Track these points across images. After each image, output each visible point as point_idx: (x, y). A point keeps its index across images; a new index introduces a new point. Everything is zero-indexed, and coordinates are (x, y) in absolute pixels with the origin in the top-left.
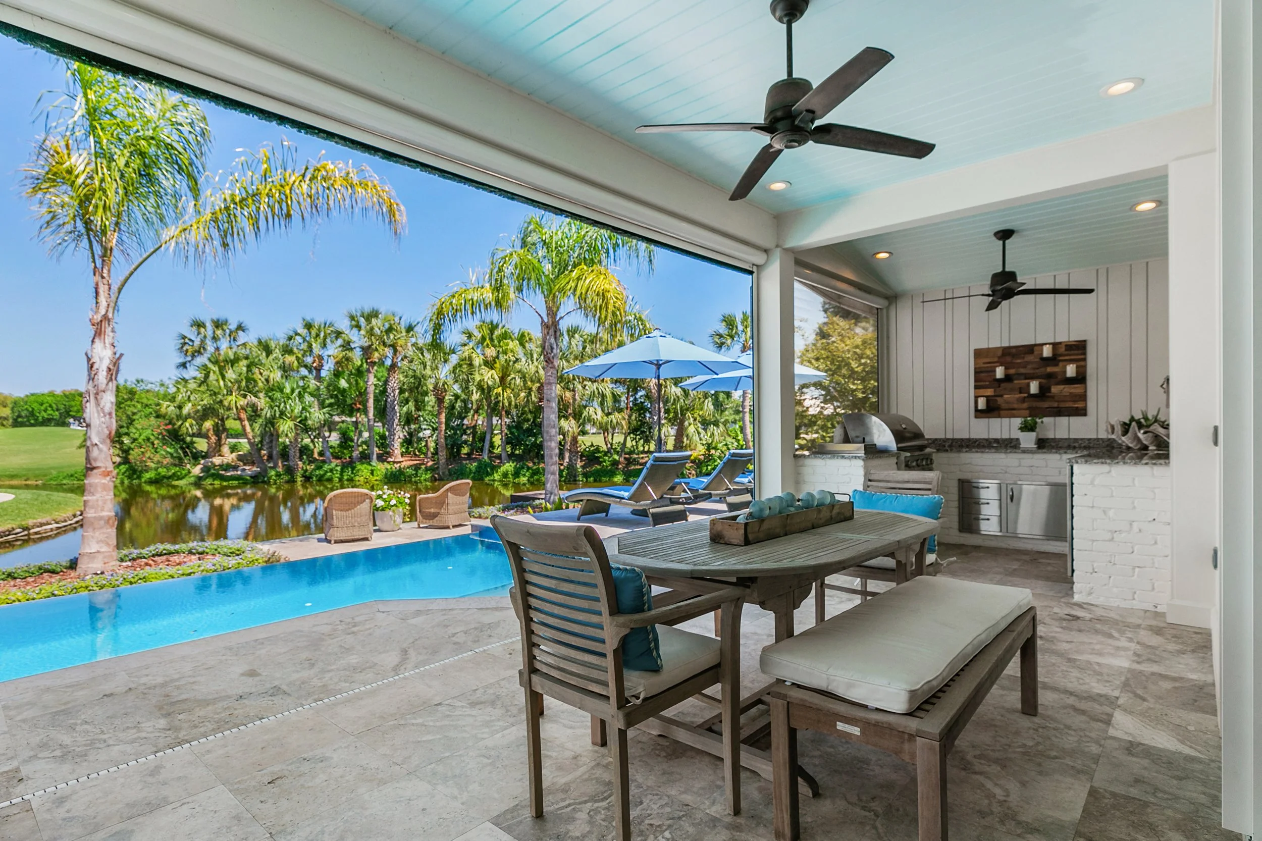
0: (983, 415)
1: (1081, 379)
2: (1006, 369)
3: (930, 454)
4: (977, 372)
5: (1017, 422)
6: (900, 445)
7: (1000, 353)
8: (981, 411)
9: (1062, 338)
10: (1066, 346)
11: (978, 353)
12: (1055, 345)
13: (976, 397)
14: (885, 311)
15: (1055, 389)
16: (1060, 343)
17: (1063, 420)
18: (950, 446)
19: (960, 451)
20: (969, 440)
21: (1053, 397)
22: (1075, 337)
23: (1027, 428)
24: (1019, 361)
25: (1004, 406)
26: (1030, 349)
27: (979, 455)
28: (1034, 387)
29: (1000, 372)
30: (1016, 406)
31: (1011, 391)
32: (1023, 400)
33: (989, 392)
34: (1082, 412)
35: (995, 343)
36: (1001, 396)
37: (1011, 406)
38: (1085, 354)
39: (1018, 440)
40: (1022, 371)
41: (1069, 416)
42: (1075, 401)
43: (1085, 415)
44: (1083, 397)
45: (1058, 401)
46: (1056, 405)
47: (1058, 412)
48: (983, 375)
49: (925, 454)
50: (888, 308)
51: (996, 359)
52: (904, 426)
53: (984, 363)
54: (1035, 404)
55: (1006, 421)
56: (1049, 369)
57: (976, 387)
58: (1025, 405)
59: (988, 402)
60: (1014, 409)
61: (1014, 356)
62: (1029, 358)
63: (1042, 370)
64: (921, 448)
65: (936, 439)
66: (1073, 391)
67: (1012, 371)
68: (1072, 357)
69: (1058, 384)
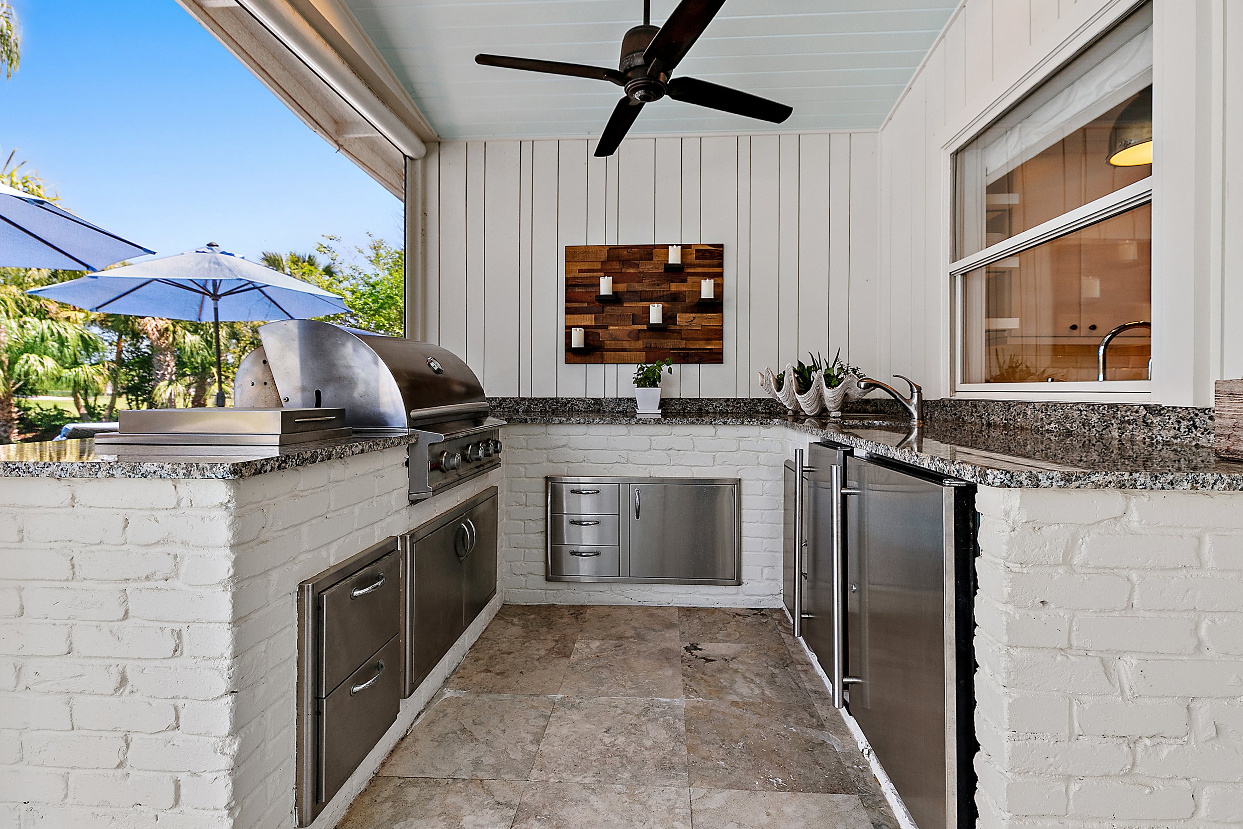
0: (579, 359)
1: (716, 305)
2: (614, 282)
3: (494, 431)
4: (570, 285)
5: (631, 371)
6: (414, 413)
7: (604, 256)
8: (577, 351)
9: (691, 239)
10: (697, 251)
11: (572, 254)
12: (684, 247)
13: (568, 329)
14: (419, 163)
15: (682, 319)
16: (689, 246)
17: (691, 370)
18: (526, 411)
19: (548, 423)
20: (556, 400)
21: (679, 332)
22: (708, 239)
23: (648, 380)
24: (632, 271)
25: (609, 344)
26: (647, 252)
27: (582, 429)
28: (655, 314)
29: (606, 286)
30: (626, 345)
31: (620, 319)
32: (637, 335)
33: (589, 320)
34: (716, 357)
35: (597, 239)
36: (606, 327)
37: (619, 345)
38: (721, 265)
39: (633, 400)
40: (637, 287)
41: (699, 362)
42: (708, 340)
43: (721, 361)
44: (718, 334)
45: (687, 339)
46: (683, 344)
47: (685, 357)
48: (577, 290)
49: (485, 432)
50: (426, 157)
51: (599, 266)
52: (435, 365)
53: (580, 271)
54: (654, 342)
55: (611, 368)
56: (674, 287)
57: (568, 311)
58: (640, 344)
59: (586, 335)
60: (624, 350)
61: (625, 262)
62: (646, 267)
63: (665, 286)
64: (476, 418)
65: (504, 399)
66: (705, 323)
67: (622, 287)
68: (706, 270)
69: (685, 311)
